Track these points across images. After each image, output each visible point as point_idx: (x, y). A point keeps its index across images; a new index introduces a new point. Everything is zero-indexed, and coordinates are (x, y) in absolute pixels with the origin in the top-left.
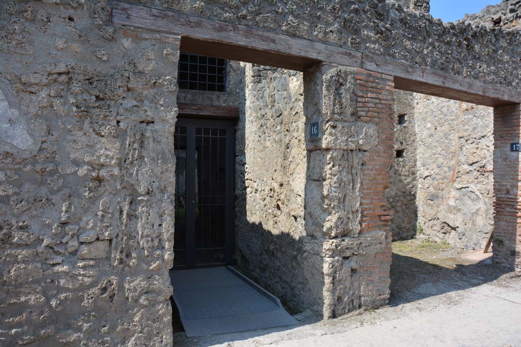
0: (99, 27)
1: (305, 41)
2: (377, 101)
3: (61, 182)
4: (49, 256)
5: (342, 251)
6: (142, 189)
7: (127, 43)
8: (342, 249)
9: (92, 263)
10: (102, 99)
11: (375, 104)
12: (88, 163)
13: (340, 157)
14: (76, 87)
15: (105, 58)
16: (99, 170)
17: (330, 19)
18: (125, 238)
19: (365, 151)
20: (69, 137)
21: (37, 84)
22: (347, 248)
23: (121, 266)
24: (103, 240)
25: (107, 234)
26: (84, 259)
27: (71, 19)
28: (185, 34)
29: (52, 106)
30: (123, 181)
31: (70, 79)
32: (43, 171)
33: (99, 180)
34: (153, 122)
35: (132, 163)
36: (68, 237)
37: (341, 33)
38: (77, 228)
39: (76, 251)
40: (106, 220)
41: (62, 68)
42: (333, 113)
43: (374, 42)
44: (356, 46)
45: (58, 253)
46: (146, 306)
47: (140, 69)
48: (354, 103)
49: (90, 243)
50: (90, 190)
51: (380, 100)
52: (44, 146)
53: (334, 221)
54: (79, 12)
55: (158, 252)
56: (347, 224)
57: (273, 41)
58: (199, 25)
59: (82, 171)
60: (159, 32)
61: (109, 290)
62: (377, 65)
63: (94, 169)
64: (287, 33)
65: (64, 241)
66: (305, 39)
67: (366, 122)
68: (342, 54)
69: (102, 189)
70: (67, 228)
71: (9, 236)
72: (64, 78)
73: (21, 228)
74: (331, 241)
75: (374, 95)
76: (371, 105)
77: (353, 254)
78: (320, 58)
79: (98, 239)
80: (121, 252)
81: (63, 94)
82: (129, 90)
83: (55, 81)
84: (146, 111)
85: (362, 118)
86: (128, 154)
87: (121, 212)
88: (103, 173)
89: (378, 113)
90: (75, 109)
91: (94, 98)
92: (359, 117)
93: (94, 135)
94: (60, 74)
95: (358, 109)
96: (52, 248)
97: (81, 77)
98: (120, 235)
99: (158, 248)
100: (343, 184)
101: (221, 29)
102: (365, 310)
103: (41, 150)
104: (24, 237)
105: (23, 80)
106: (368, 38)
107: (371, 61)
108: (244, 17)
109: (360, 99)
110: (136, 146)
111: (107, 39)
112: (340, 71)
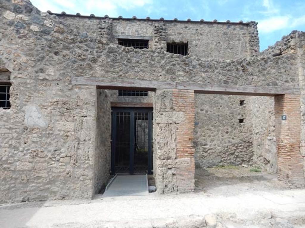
0: (67, 86)
1: (147, 81)
2: (184, 102)
3: (54, 136)
4: (50, 161)
5: (167, 165)
6: (82, 140)
7: (76, 90)
8: (166, 164)
9: (64, 164)
10: (69, 110)
11: (183, 103)
12: (64, 131)
13: (164, 127)
14: (59, 106)
15: (69, 96)
16: (67, 133)
17: (160, 70)
18: (76, 156)
19: (178, 123)
20: (57, 122)
21: (47, 106)
22: (169, 164)
23: (74, 166)
24: (68, 157)
25: (69, 154)
26: (61, 163)
27: (58, 84)
28: (97, 85)
29: (52, 113)
30: (75, 136)
31: (58, 103)
32: (49, 133)
33: (67, 136)
34: (86, 116)
35: (79, 130)
36: (56, 155)
37: (165, 76)
38: (59, 152)
39: (59, 160)
40: (69, 150)
41: (55, 100)
42: (161, 108)
43: (183, 77)
44: (173, 79)
45: (53, 160)
46: (82, 181)
47: (81, 98)
48: (172, 104)
49: (64, 157)
50: (64, 139)
51: (186, 101)
52: (49, 125)
53: (162, 152)
54: (60, 82)
55: (87, 161)
56: (168, 154)
57: (133, 83)
58: (103, 81)
59: (61, 134)
60: (88, 85)
61: (70, 174)
62: (184, 87)
63: (65, 133)
64: (139, 79)
65: (55, 156)
66: (148, 80)
67: (178, 111)
68: (166, 84)
69: (68, 139)
70: (56, 152)
71: (37, 154)
72: (56, 103)
73: (42, 152)
74: (161, 161)
75: (182, 100)
76: (180, 104)
77: (173, 167)
78: (155, 87)
79: (66, 156)
80: (74, 161)
81: (55, 108)
82: (78, 106)
83: (53, 104)
84: (83, 113)
85: (176, 110)
86: (77, 127)
87: (75, 147)
88: (68, 134)
89: (185, 107)
90: (59, 113)
91: (65, 109)
92: (174, 109)
93: (66, 121)
94: (54, 102)
95: (173, 106)
96: (51, 159)
97: (61, 103)
98: (74, 155)
99: (87, 160)
100: (166, 138)
101: (112, 81)
102: (180, 193)
103: (48, 126)
104: (42, 155)
105: (43, 105)
106: (180, 75)
107: (181, 85)
108: (121, 76)
109: (174, 102)
110: (80, 124)
111: (69, 90)
112: (164, 91)
